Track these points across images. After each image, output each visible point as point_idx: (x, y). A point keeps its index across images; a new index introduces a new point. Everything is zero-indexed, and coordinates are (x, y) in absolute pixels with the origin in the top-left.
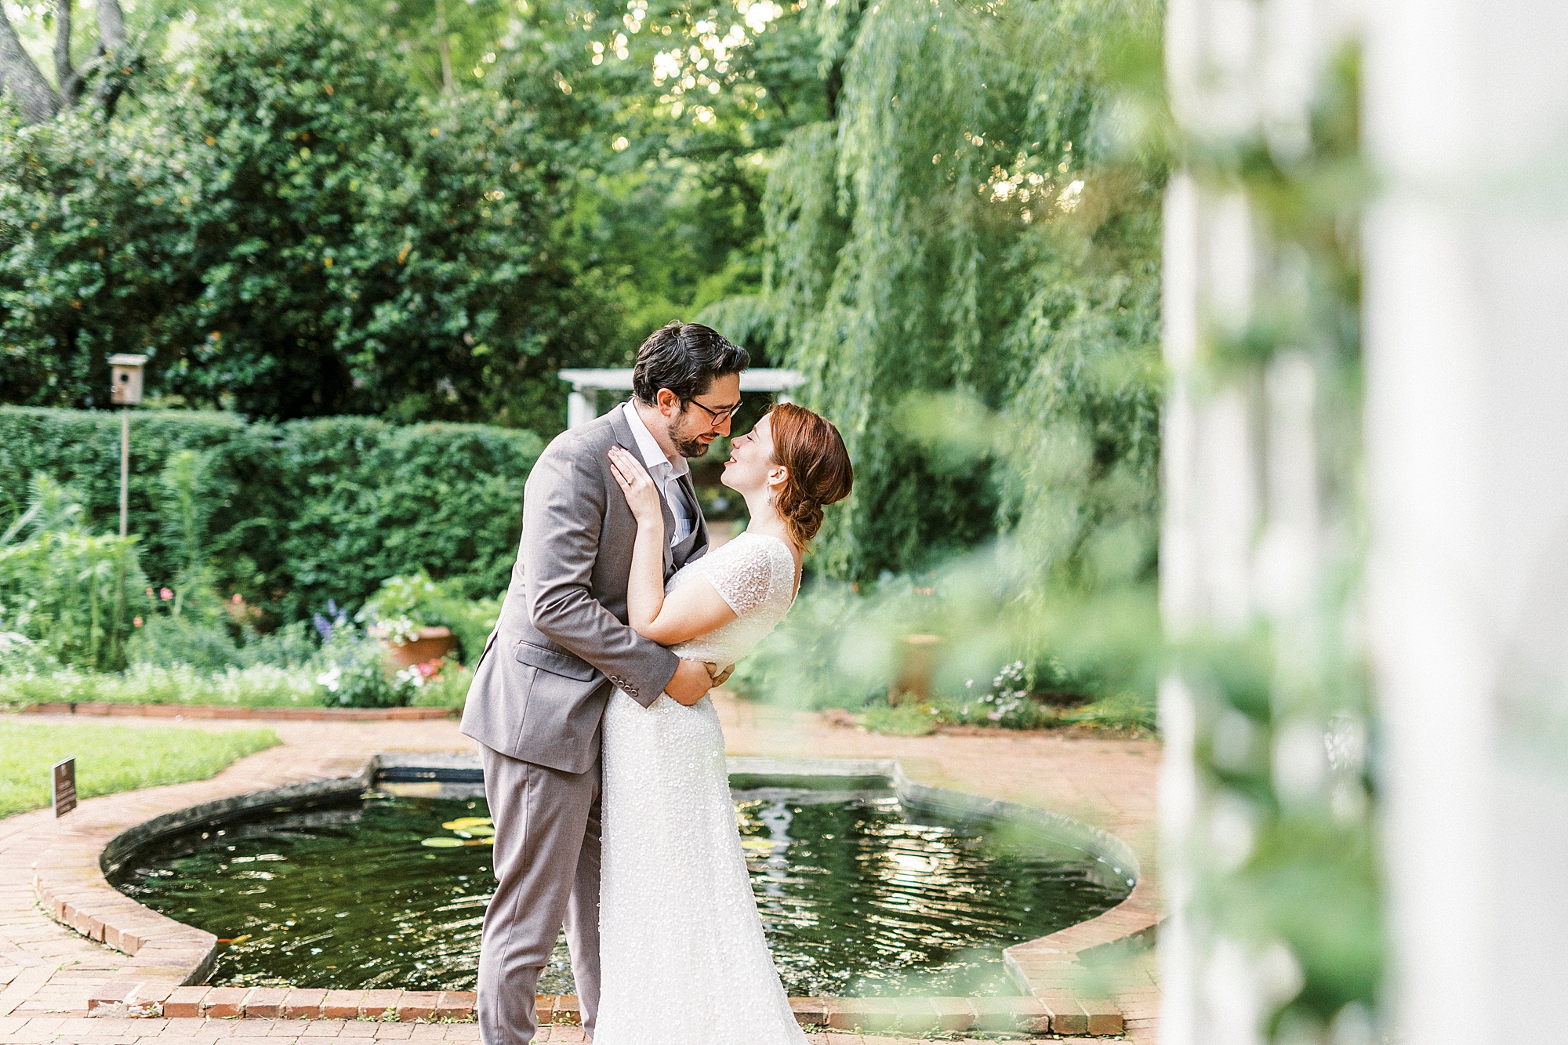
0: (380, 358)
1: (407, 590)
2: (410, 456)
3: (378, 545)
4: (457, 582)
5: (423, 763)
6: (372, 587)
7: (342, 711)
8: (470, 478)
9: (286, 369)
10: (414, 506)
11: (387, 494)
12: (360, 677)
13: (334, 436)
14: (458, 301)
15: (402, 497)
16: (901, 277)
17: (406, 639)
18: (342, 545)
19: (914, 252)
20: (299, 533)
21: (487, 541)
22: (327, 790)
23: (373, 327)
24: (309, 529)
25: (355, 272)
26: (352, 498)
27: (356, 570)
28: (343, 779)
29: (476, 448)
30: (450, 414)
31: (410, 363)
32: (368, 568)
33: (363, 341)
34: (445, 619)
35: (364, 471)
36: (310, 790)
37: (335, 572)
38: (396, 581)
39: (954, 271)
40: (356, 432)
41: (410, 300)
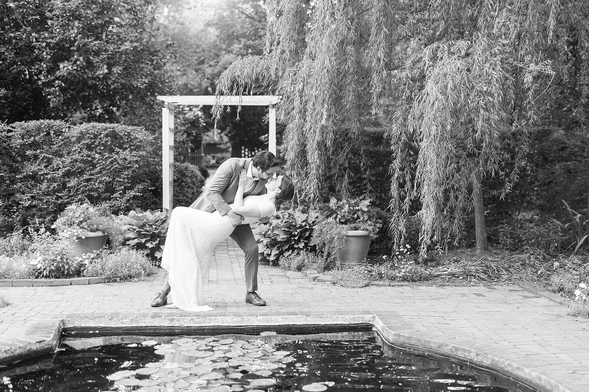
0: (63, 90)
1: (79, 211)
2: (79, 140)
3: (64, 186)
4: (105, 205)
5: (91, 324)
6: (61, 208)
7: (43, 279)
8: (111, 151)
9: (13, 96)
10: (82, 165)
11: (68, 160)
12: (54, 260)
13: (39, 129)
14: (102, 61)
15: (76, 161)
16: (342, 42)
17: (79, 238)
18: (44, 186)
19: (349, 29)
20: (21, 180)
21: (121, 183)
22: (29, 351)
23: (58, 73)
24: (26, 178)
25: (48, 45)
26: (49, 162)
27: (52, 199)
28: (40, 342)
29: (114, 135)
30: (100, 119)
31: (78, 93)
32: (58, 198)
33: (54, 81)
34: (101, 227)
35: (55, 148)
36: (18, 352)
37: (41, 200)
38: (73, 206)
39: (372, 38)
40: (50, 127)
41: (78, 60)
